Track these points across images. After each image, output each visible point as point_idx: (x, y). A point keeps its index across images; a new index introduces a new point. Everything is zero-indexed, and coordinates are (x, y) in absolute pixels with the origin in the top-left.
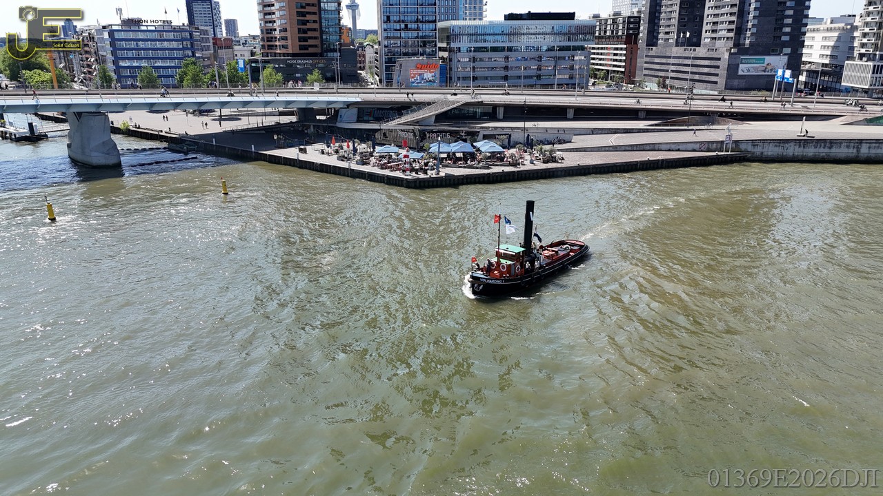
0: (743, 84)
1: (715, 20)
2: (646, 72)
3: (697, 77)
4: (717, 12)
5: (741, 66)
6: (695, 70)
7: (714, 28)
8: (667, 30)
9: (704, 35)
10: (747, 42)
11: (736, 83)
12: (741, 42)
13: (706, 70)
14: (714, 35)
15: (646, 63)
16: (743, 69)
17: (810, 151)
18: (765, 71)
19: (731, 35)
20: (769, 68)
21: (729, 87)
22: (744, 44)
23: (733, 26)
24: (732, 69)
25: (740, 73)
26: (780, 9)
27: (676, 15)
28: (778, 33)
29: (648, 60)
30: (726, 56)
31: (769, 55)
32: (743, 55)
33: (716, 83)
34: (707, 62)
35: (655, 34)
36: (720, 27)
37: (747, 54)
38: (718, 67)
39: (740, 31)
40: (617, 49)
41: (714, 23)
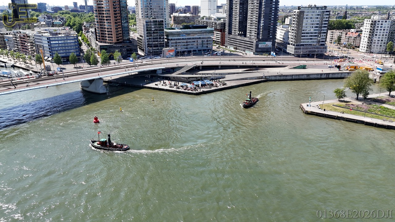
0: (260, 50)
1: (251, 29)
2: (229, 43)
3: (246, 47)
4: (251, 27)
5: (259, 45)
6: (245, 44)
7: (251, 32)
8: (235, 30)
9: (247, 33)
10: (261, 37)
11: (258, 50)
12: (259, 37)
13: (249, 45)
14: (250, 34)
15: (228, 40)
16: (260, 46)
17: (282, 78)
18: (266, 46)
19: (256, 35)
20: (267, 45)
21: (256, 51)
22: (260, 38)
23: (256, 33)
24: (257, 46)
25: (259, 47)
26: (269, 28)
27: (238, 25)
28: (269, 35)
29: (229, 39)
30: (255, 42)
31: (267, 41)
32: (260, 41)
33: (252, 49)
34: (249, 43)
35: (231, 30)
36: (252, 32)
37: (261, 41)
38: (253, 45)
39: (258, 34)
40: (217, 33)
41: (250, 30)
